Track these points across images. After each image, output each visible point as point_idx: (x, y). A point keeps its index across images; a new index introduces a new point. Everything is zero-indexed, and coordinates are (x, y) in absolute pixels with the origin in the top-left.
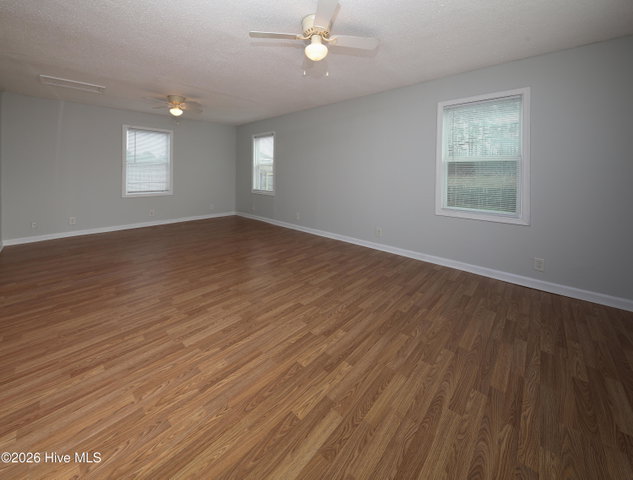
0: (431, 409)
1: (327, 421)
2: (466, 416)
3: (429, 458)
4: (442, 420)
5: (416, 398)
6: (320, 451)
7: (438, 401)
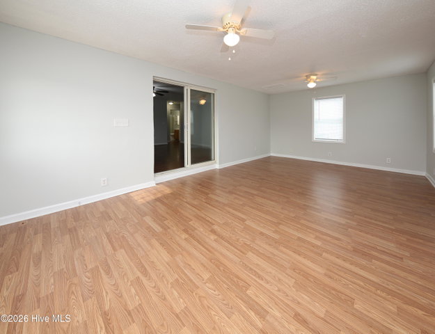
0: (143, 266)
1: (159, 228)
2: (129, 284)
3: (126, 256)
4: (135, 269)
5: (153, 262)
6: (150, 226)
7: (145, 273)
